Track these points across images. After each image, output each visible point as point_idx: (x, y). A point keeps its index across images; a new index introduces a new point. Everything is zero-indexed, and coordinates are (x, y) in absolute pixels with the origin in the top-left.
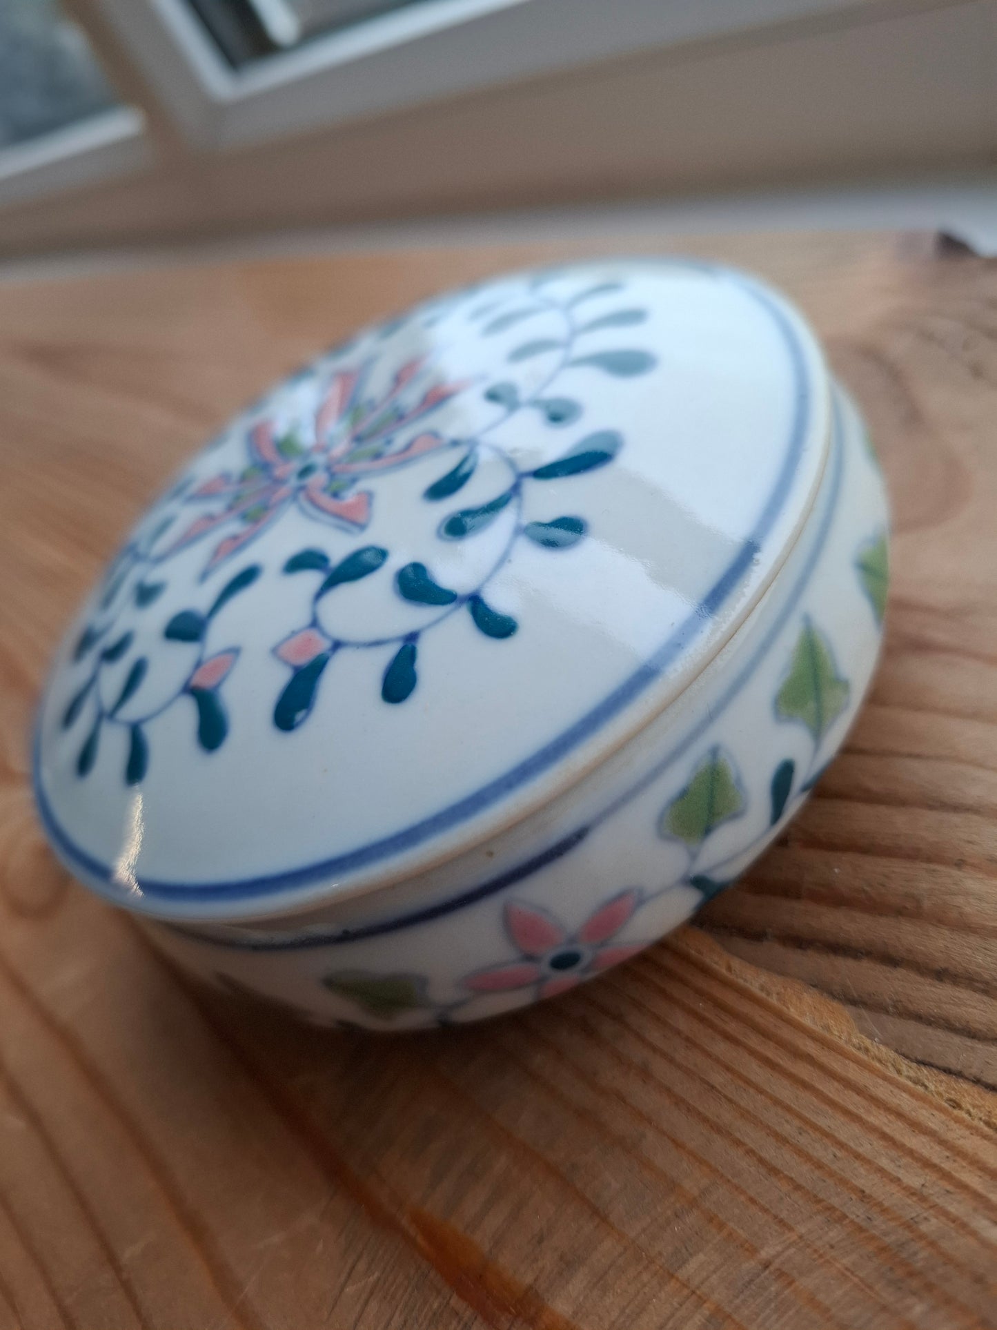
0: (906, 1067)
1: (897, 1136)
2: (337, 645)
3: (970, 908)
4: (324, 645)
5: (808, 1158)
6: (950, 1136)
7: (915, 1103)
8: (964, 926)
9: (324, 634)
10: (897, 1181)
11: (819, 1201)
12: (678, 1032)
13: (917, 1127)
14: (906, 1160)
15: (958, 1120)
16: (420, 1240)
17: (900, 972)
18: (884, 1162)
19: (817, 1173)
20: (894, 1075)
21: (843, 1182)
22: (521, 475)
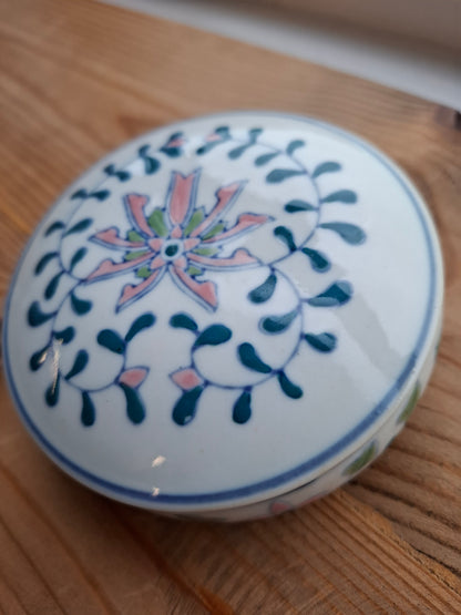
0: (413, 551)
1: (410, 583)
2: (207, 383)
3: (444, 486)
4: (200, 382)
5: (373, 586)
6: (430, 585)
7: (417, 569)
8: (441, 494)
9: (199, 374)
10: (408, 601)
11: (376, 605)
12: (319, 523)
13: (417, 580)
14: (412, 593)
15: (433, 579)
16: (205, 601)
17: (414, 509)
18: (403, 592)
19: (377, 594)
20: (408, 555)
21: (387, 599)
22: (302, 301)
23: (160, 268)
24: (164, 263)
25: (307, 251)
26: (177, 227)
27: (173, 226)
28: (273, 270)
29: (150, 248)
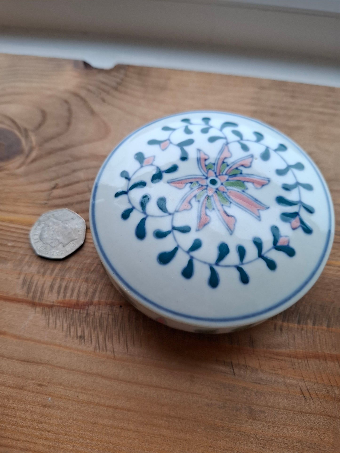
2: (142, 167)
4: (144, 165)
9: (147, 165)
22: (147, 216)
23: (207, 173)
24: (209, 176)
25: (169, 232)
26: (226, 191)
27: (228, 190)
28: (170, 214)
29: (222, 175)
